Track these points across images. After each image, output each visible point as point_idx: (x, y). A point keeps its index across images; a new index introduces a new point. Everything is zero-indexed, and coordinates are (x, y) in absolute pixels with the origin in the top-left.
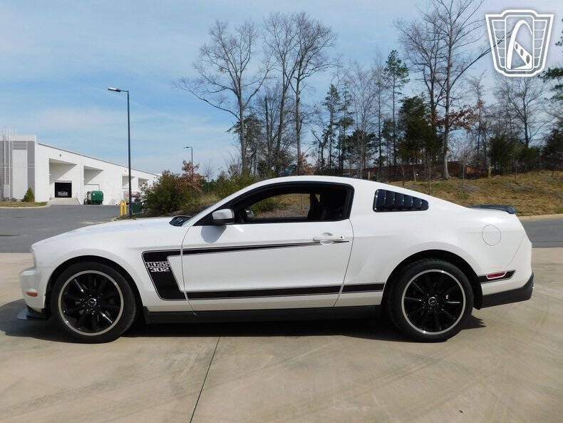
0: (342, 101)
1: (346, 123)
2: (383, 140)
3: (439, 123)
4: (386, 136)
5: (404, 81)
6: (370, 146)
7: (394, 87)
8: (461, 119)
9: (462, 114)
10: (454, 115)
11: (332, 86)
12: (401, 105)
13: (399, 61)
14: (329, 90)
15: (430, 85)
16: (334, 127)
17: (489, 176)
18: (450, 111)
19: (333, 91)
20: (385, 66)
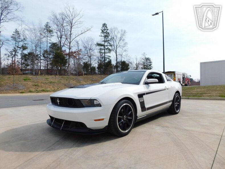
0: (22, 37)
1: (24, 48)
2: (42, 58)
3: (66, 54)
4: (44, 56)
5: (52, 36)
6: (37, 60)
7: (47, 37)
8: (74, 54)
9: (75, 52)
10: (72, 52)
11: (16, 29)
12: (50, 44)
13: (50, 27)
14: (14, 31)
15: (60, 39)
16: (19, 49)
17: (83, 75)
18: (71, 51)
19: (17, 32)
20: (44, 27)
